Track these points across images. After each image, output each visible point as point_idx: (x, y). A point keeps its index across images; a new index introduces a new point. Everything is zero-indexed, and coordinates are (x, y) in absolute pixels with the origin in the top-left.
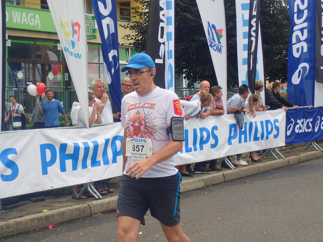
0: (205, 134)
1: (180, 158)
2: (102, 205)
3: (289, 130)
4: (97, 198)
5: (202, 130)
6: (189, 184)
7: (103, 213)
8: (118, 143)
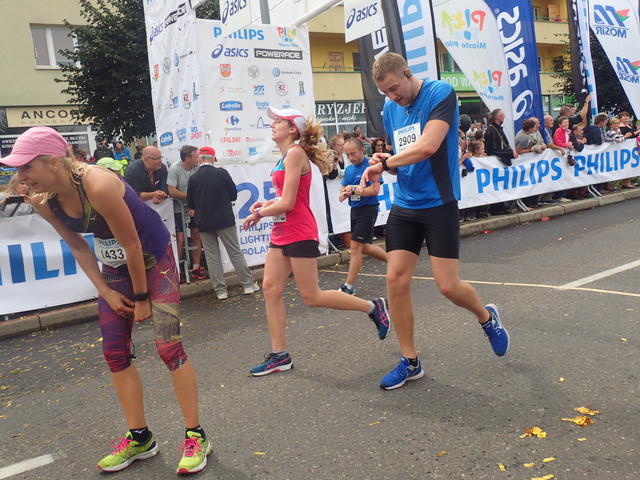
0: (625, 155)
1: (601, 177)
2: (529, 216)
4: (525, 210)
5: (623, 151)
7: (530, 221)
8: (543, 166)
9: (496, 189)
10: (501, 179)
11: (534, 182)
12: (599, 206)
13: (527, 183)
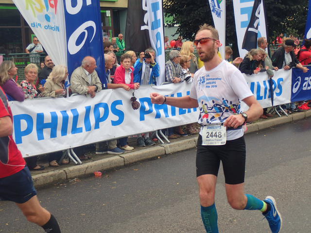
1: (171, 120)
2: (79, 170)
3: (295, 87)
4: (76, 163)
6: (179, 145)
7: (80, 177)
8: (101, 110)
9: (41, 137)
10: (47, 126)
11: (89, 129)
12: (165, 155)
13: (80, 130)
